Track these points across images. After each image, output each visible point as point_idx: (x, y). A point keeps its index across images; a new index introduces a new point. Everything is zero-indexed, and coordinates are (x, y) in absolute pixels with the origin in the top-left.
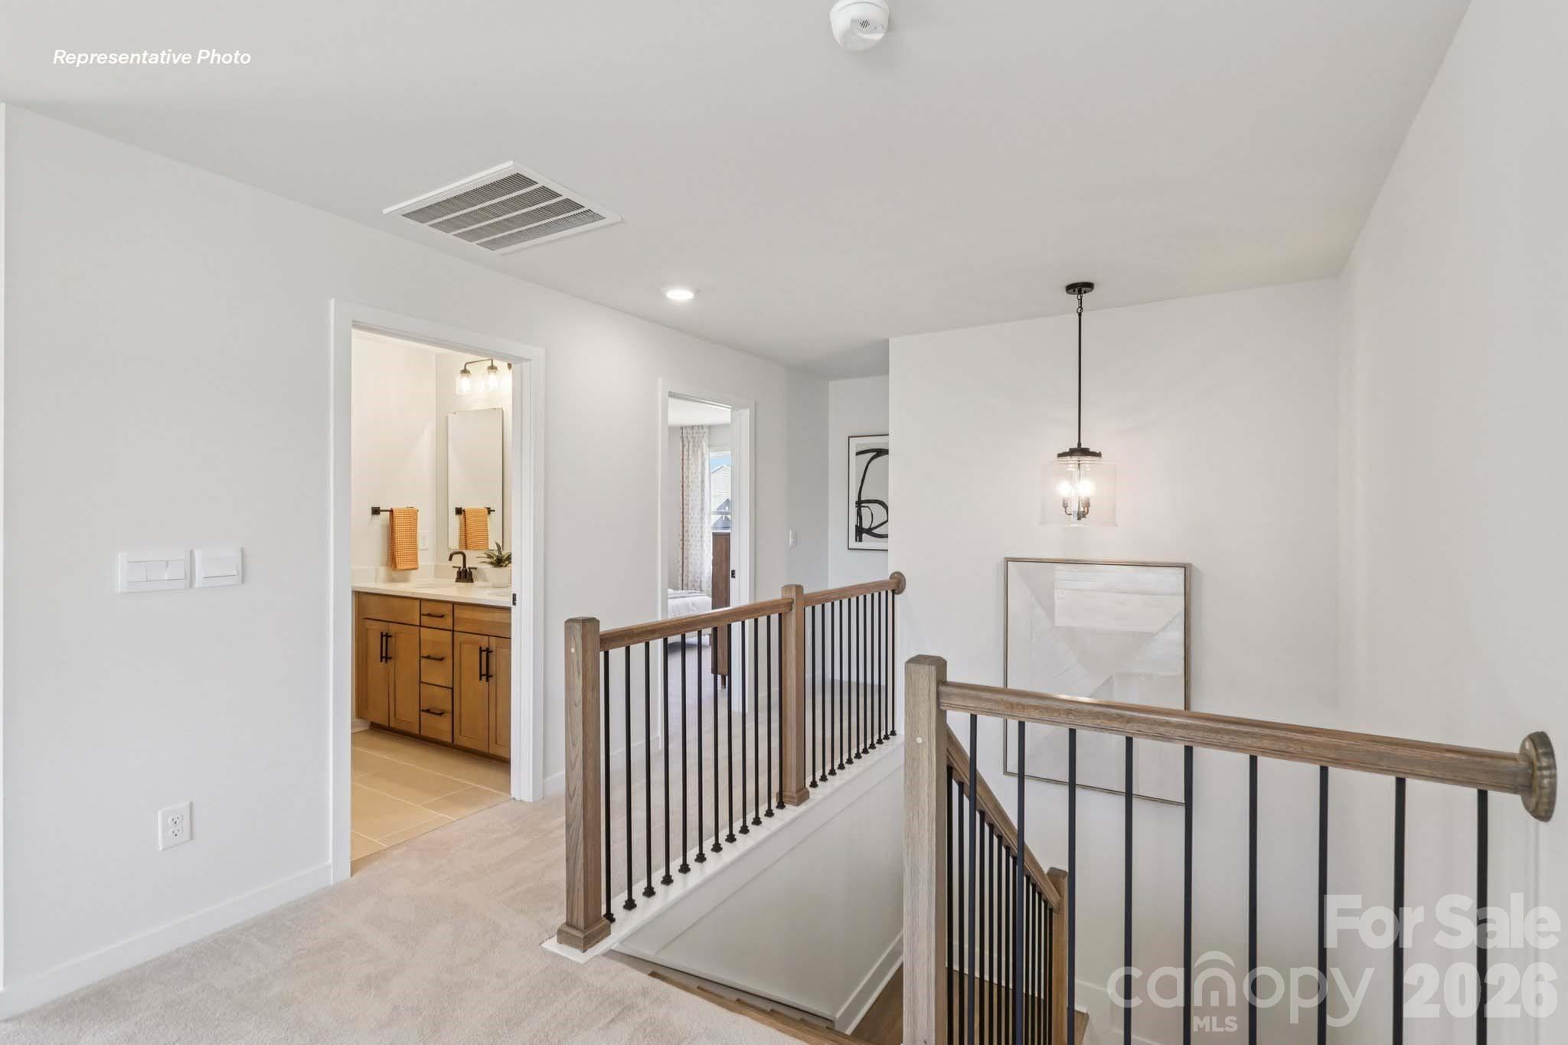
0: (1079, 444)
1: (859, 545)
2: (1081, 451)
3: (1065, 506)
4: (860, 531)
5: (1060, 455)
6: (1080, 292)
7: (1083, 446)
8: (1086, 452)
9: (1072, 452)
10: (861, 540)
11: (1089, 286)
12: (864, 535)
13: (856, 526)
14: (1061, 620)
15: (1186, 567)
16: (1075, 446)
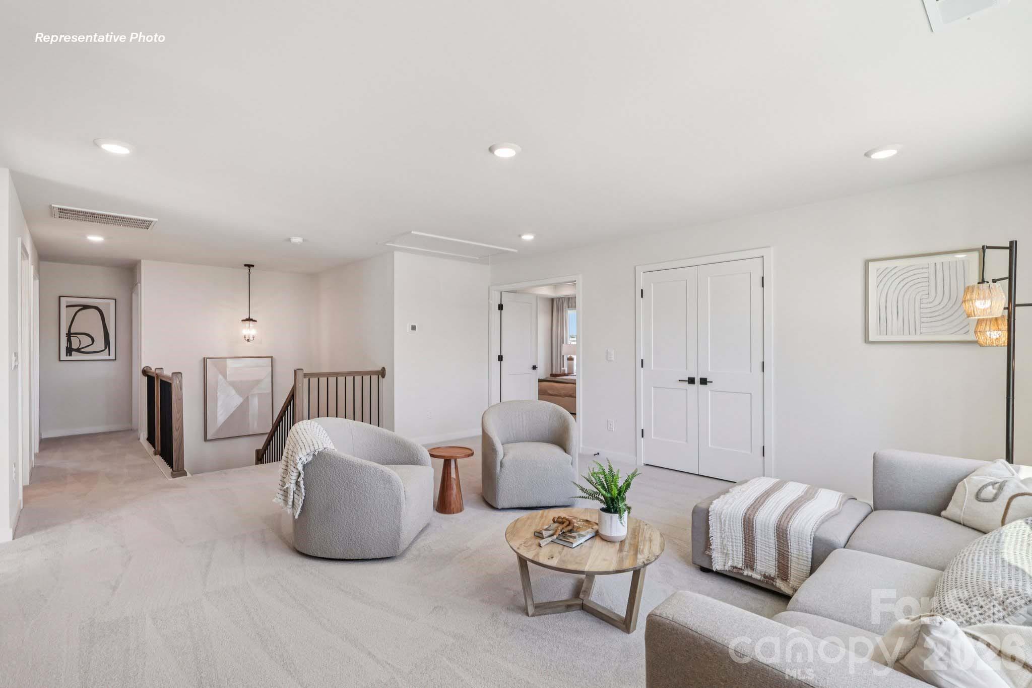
0: (249, 317)
1: (69, 358)
2: (249, 320)
3: (245, 338)
4: (69, 351)
5: (243, 321)
6: (249, 267)
7: (251, 318)
8: (252, 320)
9: (247, 320)
10: (71, 355)
11: (253, 266)
12: (73, 353)
13: (67, 347)
14: (229, 379)
15: (272, 357)
16: (248, 318)
